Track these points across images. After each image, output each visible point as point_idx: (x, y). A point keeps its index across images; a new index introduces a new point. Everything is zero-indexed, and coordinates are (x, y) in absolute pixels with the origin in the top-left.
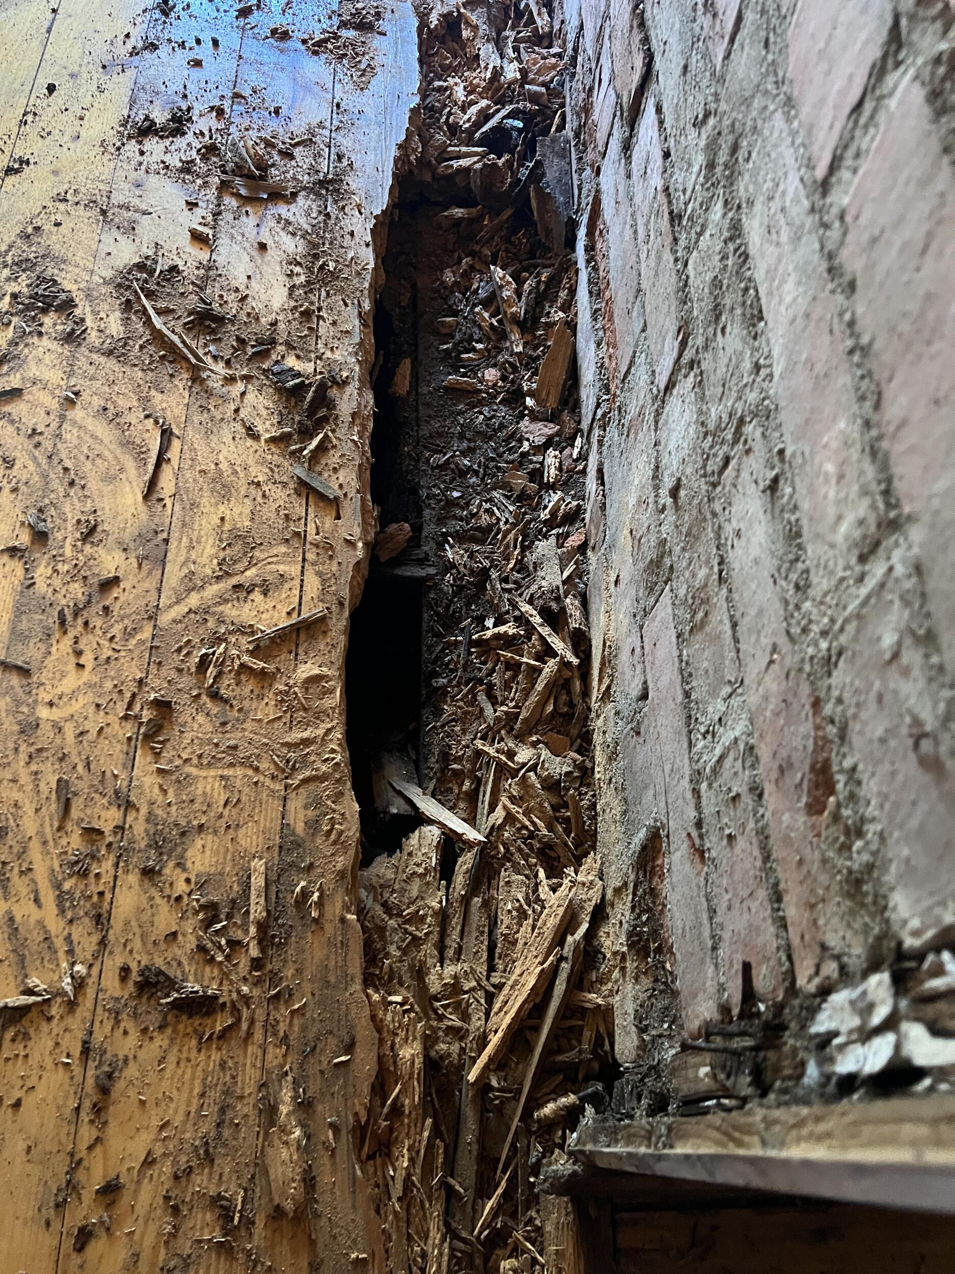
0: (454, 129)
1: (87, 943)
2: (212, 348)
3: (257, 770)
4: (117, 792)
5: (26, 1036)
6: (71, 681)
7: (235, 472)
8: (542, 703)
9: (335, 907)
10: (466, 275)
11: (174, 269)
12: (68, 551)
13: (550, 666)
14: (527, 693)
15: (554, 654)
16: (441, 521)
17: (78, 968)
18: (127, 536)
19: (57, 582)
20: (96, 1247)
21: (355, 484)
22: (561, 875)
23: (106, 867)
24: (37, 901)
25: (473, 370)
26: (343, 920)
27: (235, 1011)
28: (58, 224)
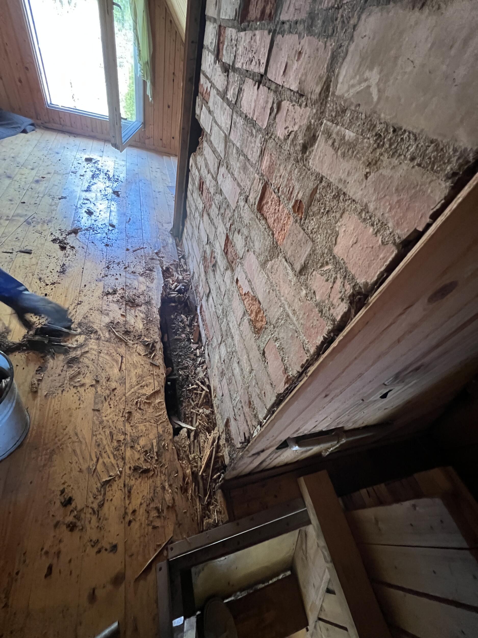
0: (170, 289)
1: (121, 464)
2: (129, 338)
3: (151, 422)
4: (123, 432)
5: (111, 486)
6: (109, 411)
7: (137, 363)
8: (203, 400)
9: (170, 446)
10: (176, 316)
11: (118, 322)
12: (104, 384)
13: (204, 393)
14: (200, 399)
15: (204, 390)
16: (177, 366)
17: (120, 469)
18: (117, 379)
19: (103, 390)
20: (132, 524)
21: (162, 362)
22: (211, 433)
23: (123, 448)
24: (109, 458)
25: (180, 335)
26: (172, 448)
27: (154, 471)
28: (91, 315)
